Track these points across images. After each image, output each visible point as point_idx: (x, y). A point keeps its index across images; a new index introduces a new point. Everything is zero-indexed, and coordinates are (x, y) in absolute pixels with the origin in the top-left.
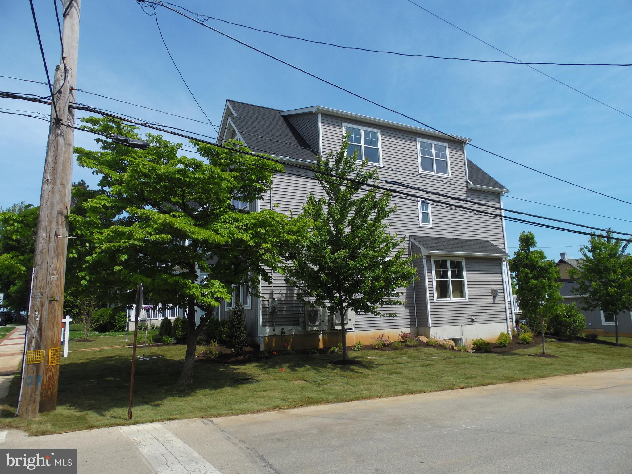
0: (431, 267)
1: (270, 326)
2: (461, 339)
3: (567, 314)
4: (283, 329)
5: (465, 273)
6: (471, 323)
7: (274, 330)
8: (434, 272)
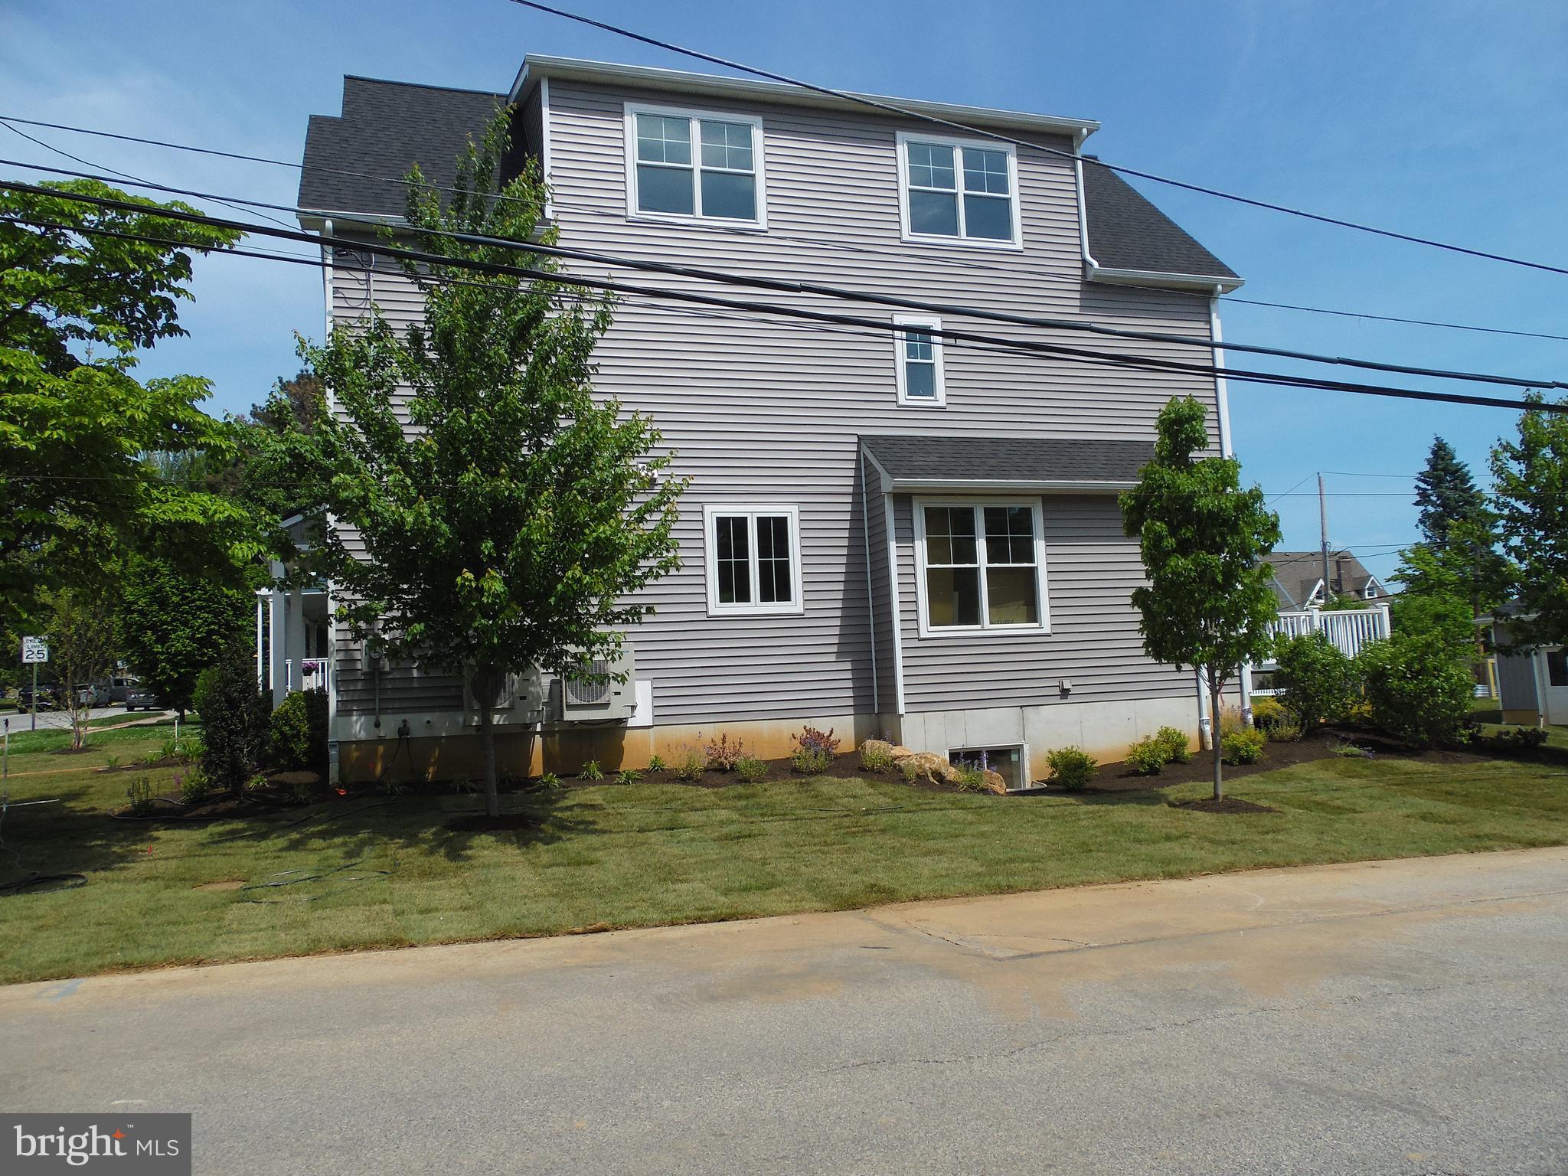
0: (912, 530)
1: (364, 712)
2: (1018, 749)
3: (1409, 666)
4: (405, 721)
5: (1040, 547)
6: (1058, 700)
7: (377, 725)
8: (921, 547)
